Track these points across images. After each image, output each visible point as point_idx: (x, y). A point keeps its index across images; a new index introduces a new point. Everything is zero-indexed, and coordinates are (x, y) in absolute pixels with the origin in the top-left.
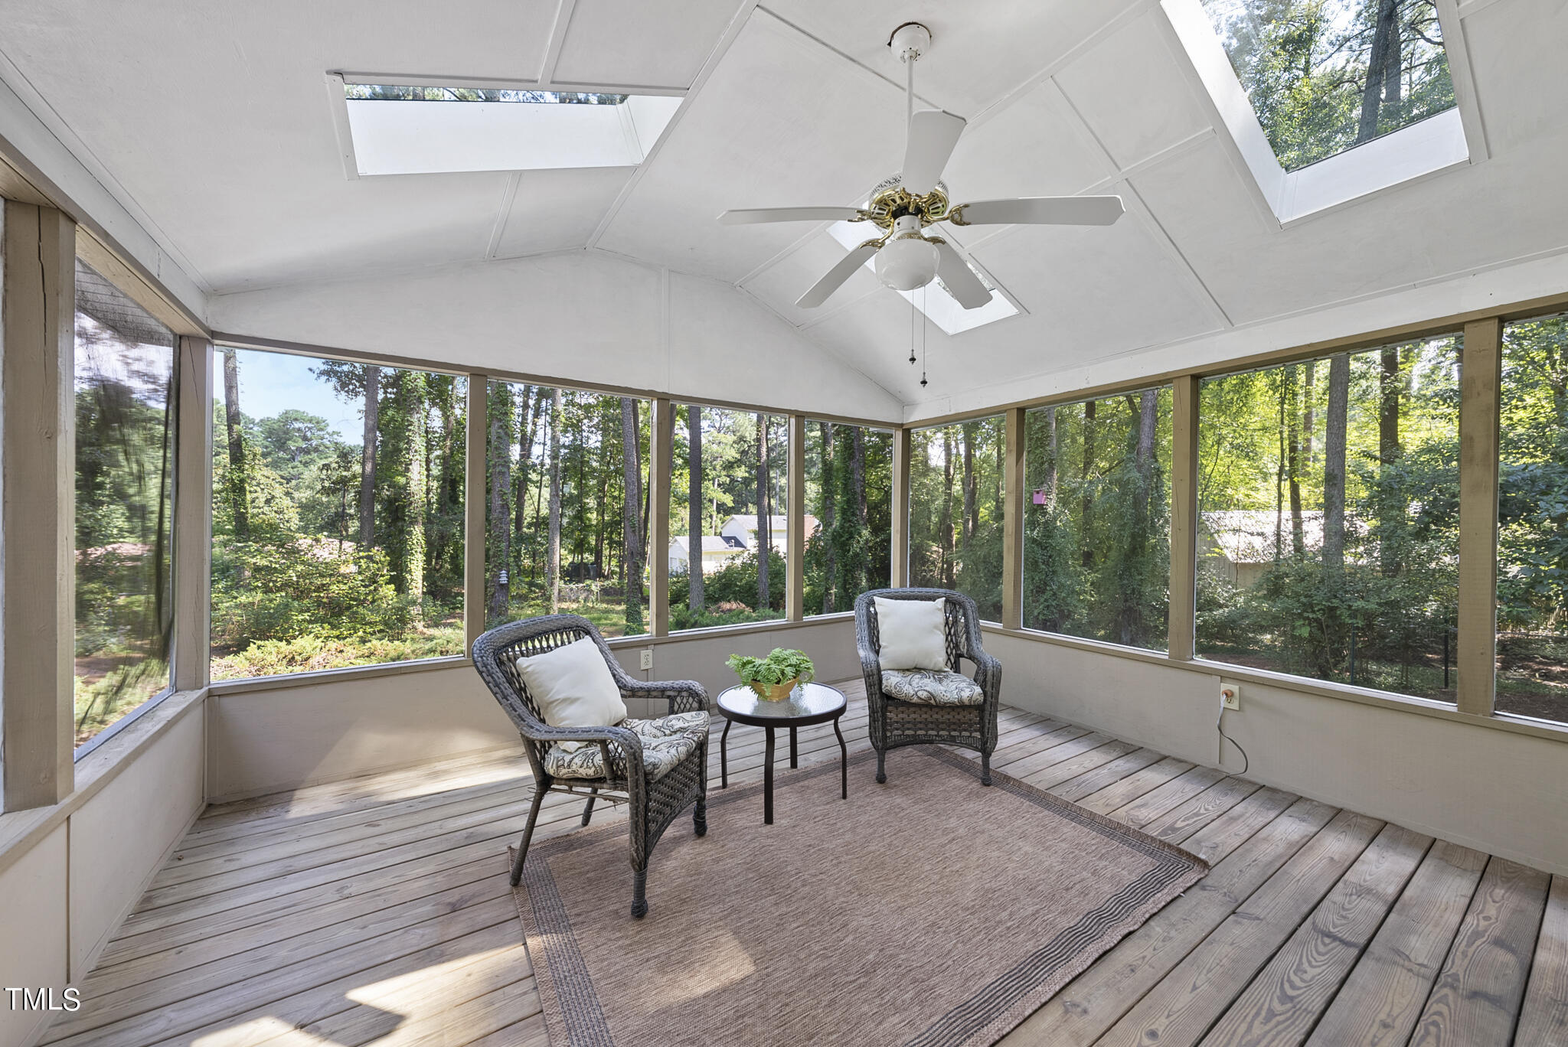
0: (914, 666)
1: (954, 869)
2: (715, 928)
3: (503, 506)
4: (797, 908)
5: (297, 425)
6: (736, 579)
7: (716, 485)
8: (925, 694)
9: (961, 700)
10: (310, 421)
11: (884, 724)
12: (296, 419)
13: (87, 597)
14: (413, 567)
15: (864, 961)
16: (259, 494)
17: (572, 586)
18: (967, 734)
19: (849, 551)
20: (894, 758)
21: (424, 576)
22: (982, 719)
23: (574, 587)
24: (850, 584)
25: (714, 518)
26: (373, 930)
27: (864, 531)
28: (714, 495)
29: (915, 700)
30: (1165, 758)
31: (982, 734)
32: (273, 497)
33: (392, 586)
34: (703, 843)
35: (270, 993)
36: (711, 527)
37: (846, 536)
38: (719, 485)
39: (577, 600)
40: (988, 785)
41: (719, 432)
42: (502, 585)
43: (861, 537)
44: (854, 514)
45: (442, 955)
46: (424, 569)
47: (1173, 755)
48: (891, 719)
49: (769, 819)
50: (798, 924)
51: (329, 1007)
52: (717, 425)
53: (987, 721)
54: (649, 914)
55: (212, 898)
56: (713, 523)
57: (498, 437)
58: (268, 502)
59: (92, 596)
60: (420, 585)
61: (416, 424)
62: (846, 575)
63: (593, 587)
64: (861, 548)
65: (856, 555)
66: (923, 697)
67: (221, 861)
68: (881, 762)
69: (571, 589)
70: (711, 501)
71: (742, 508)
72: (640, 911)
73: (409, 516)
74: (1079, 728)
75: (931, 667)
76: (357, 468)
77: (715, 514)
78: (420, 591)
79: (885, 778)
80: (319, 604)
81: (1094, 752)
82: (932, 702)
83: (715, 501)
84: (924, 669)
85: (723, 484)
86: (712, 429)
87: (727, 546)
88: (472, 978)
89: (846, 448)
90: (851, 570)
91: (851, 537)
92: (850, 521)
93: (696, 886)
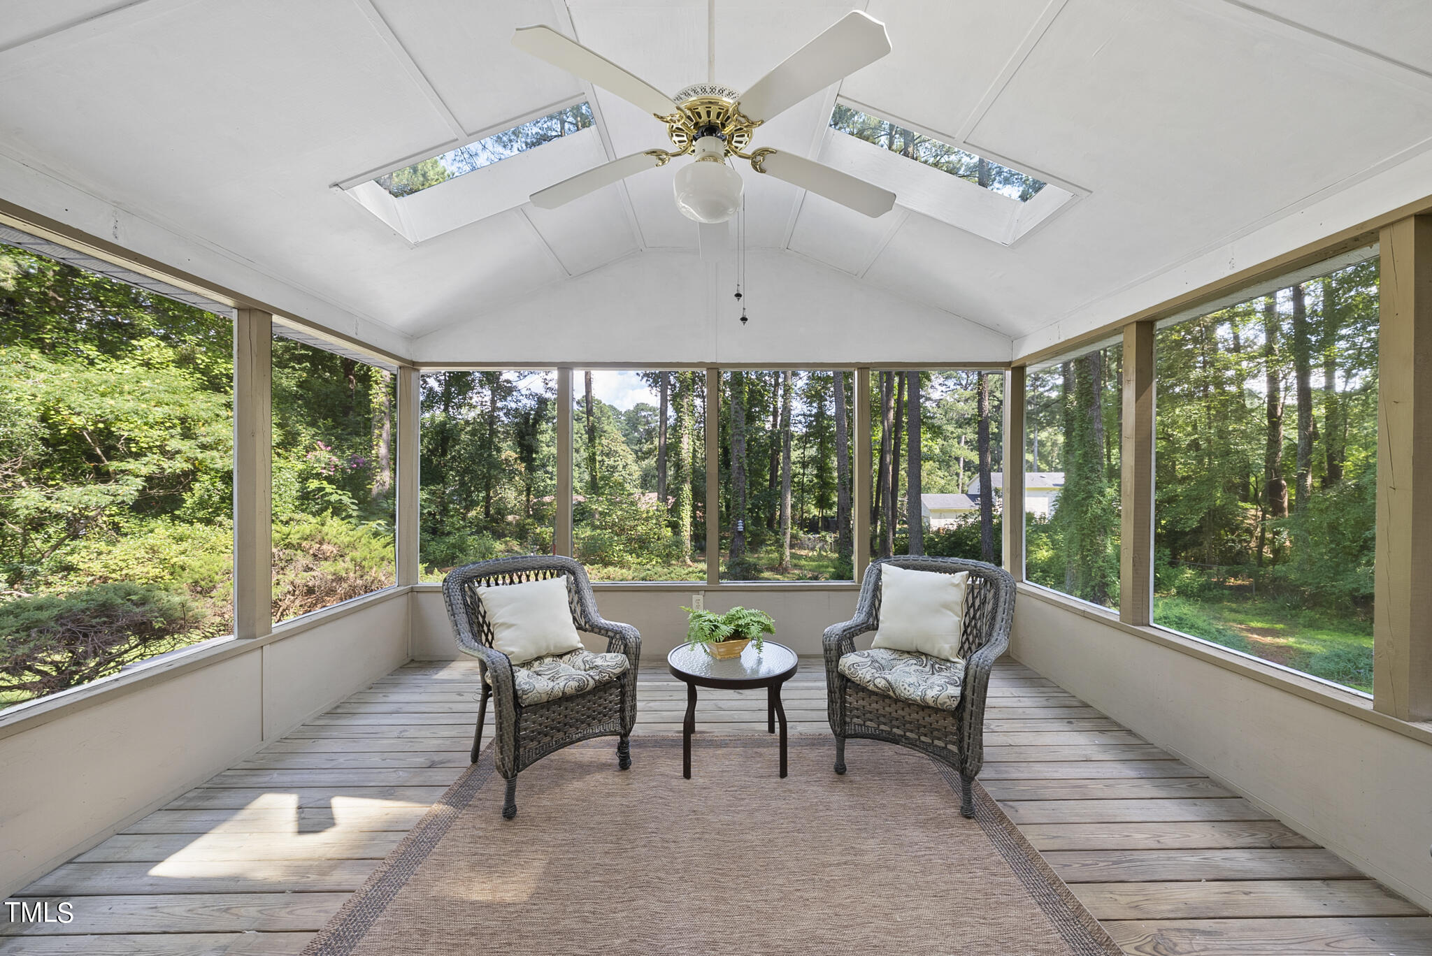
0: (914, 649)
1: (806, 895)
2: (543, 851)
3: (739, 468)
4: (617, 864)
5: (643, 414)
6: (967, 538)
7: (962, 444)
8: (883, 682)
9: (923, 700)
10: (650, 410)
11: (843, 708)
12: (642, 410)
13: (527, 527)
14: (683, 515)
15: (608, 942)
16: (619, 462)
17: (809, 536)
18: (941, 744)
19: (1086, 513)
20: (854, 750)
21: (691, 523)
22: (960, 729)
23: (811, 537)
24: (1089, 550)
25: (961, 476)
26: (390, 763)
27: (1108, 490)
28: (959, 452)
29: (871, 687)
30: (1361, 878)
31: (961, 749)
32: (627, 464)
33: (669, 529)
34: (618, 776)
35: (313, 782)
36: (958, 485)
37: (1082, 495)
38: (966, 443)
39: (813, 549)
40: (969, 818)
41: (966, 389)
42: (740, 532)
43: (1104, 496)
44: (1093, 470)
45: (391, 795)
46: (691, 517)
47: (1382, 878)
48: (850, 704)
49: (687, 774)
50: (601, 879)
51: (319, 802)
52: (964, 383)
53: (966, 734)
54: (516, 820)
55: (357, 716)
56: (960, 480)
57: (736, 412)
58: (624, 467)
59: (530, 527)
60: (688, 529)
61: (686, 406)
62: (1083, 540)
63: (828, 538)
64: (1104, 510)
65: (1097, 517)
66: (880, 686)
67: (381, 695)
68: (841, 751)
69: (809, 539)
70: (957, 459)
71: (995, 465)
72: (509, 813)
73: (681, 477)
74: (1216, 784)
75: (935, 653)
76: (656, 442)
77: (961, 472)
78: (689, 533)
79: (845, 769)
80: (630, 540)
81: (1207, 826)
82: (891, 693)
83: (962, 459)
84: (926, 655)
85: (971, 441)
86: (959, 387)
87: (973, 504)
88: (388, 817)
89: (1082, 394)
90: (1089, 535)
91: (1090, 496)
92: (1087, 478)
93: (571, 811)
